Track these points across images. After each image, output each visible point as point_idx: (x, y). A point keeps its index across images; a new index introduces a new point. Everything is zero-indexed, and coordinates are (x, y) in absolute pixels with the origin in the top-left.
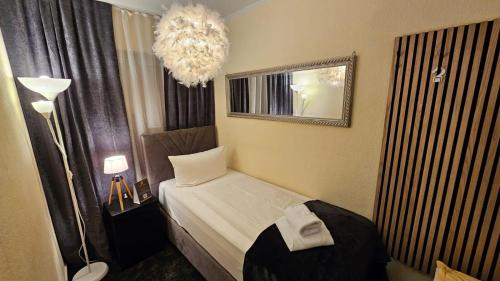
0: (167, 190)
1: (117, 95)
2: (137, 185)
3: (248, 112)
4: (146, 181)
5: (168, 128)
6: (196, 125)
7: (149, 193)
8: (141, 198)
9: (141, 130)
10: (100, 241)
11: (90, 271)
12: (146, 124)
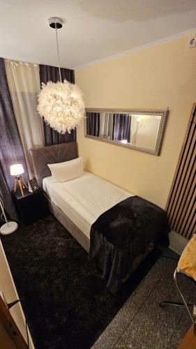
0: (48, 184)
1: (14, 126)
2: (30, 181)
3: (98, 136)
4: (35, 179)
5: (46, 144)
6: (64, 142)
7: (37, 186)
8: (33, 189)
9: (30, 147)
10: (12, 211)
11: (8, 226)
12: (32, 142)
